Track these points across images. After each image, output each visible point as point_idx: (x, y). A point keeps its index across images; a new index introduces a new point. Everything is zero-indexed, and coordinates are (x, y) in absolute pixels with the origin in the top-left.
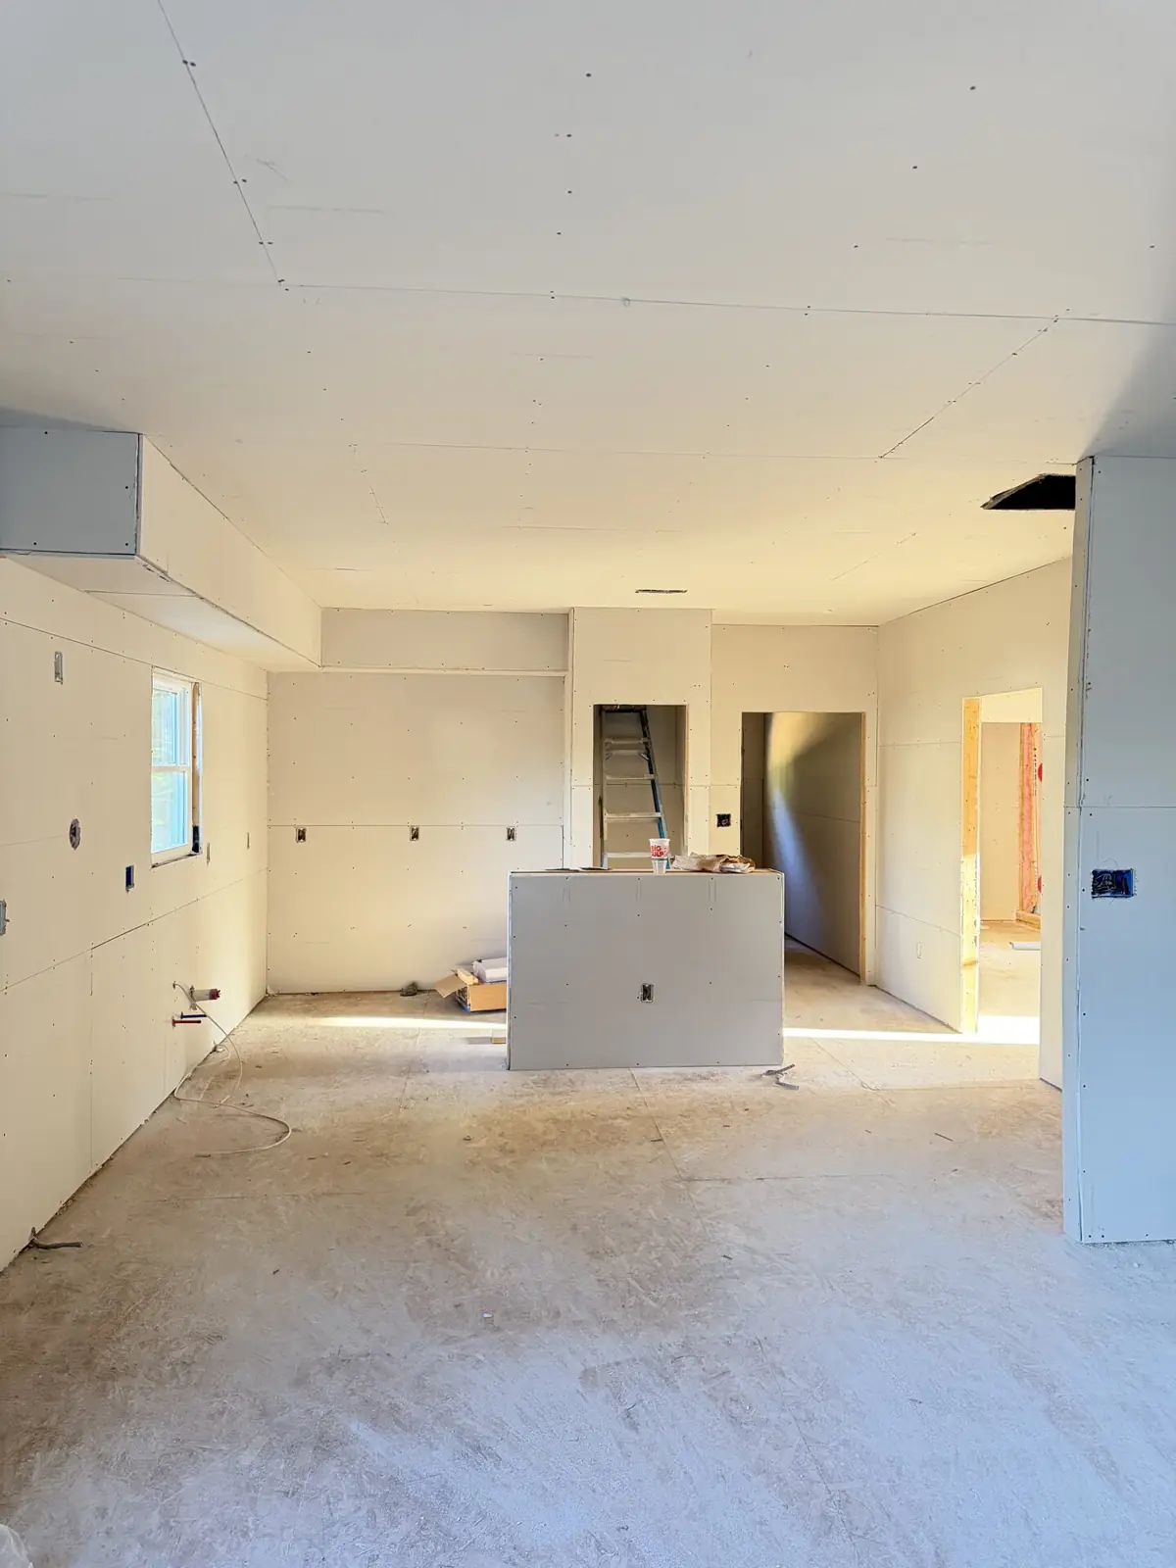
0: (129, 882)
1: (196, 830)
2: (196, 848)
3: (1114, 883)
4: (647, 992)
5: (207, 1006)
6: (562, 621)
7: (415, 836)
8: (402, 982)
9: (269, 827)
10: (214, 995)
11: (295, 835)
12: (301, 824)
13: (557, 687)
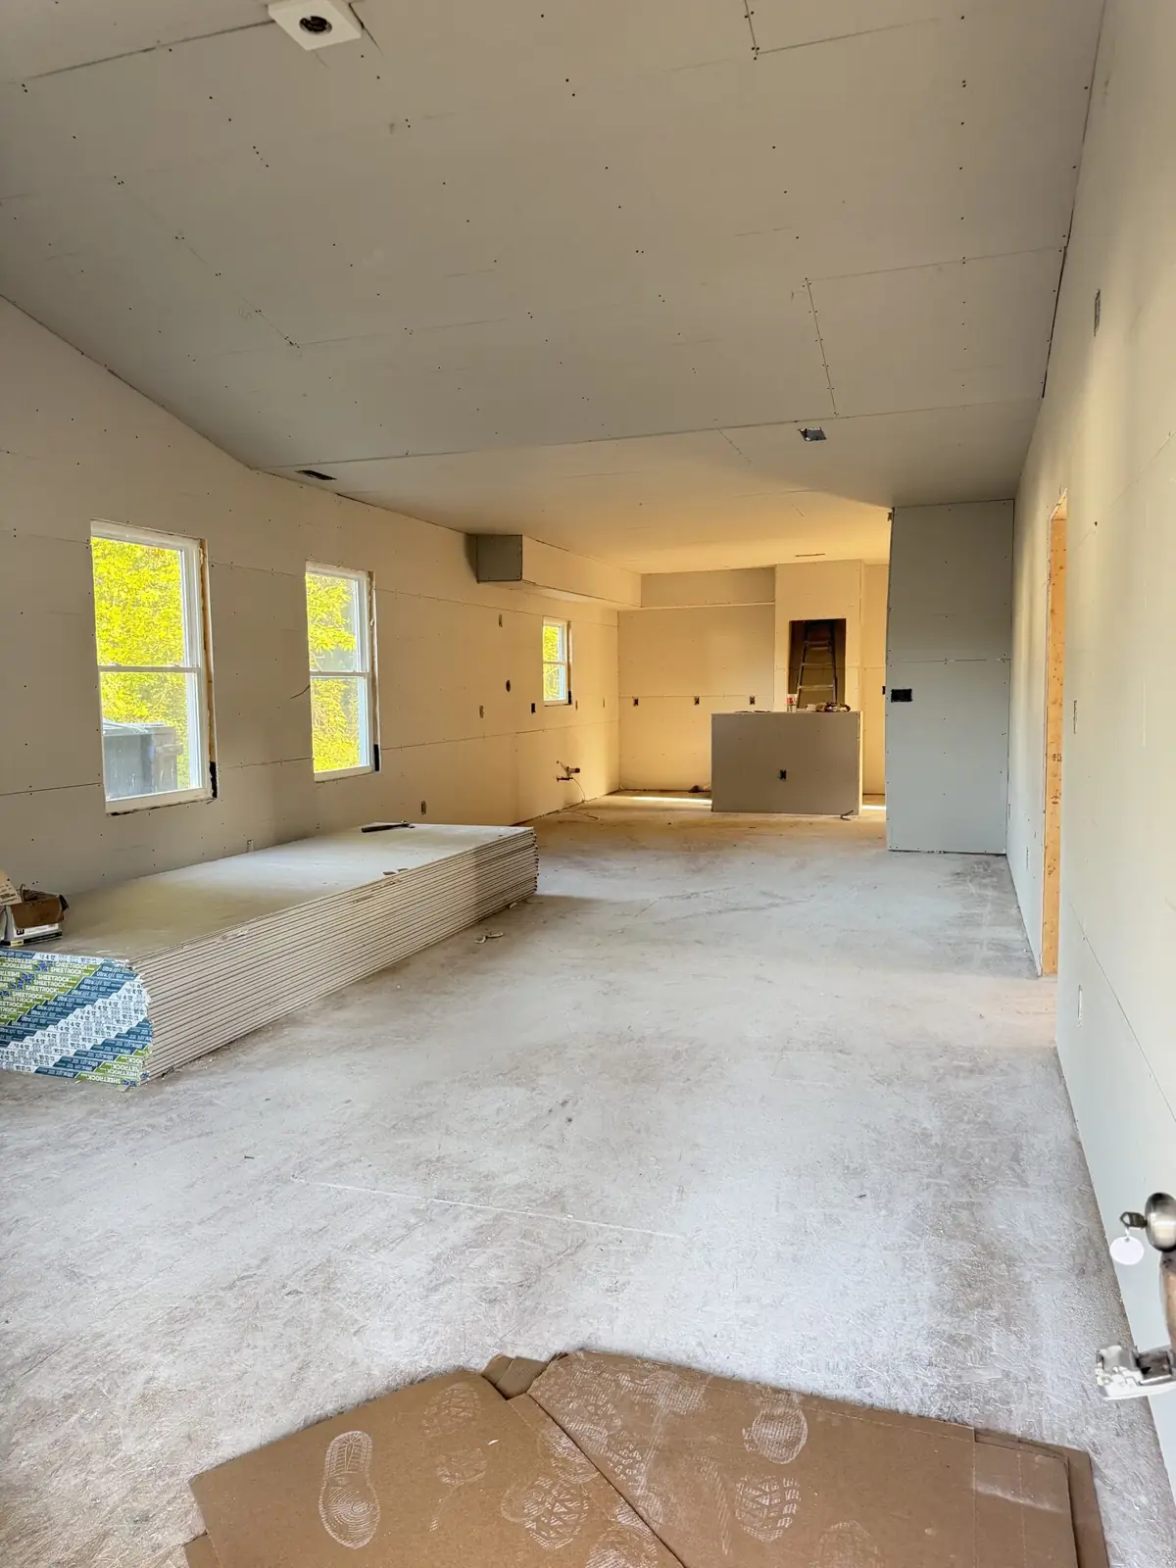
0: (533, 710)
1: (570, 693)
2: (570, 702)
3: (901, 695)
4: (783, 775)
5: (573, 775)
6: (770, 571)
7: (697, 702)
8: (691, 787)
9: (620, 697)
10: (577, 771)
11: (633, 702)
12: (636, 696)
13: (771, 610)
